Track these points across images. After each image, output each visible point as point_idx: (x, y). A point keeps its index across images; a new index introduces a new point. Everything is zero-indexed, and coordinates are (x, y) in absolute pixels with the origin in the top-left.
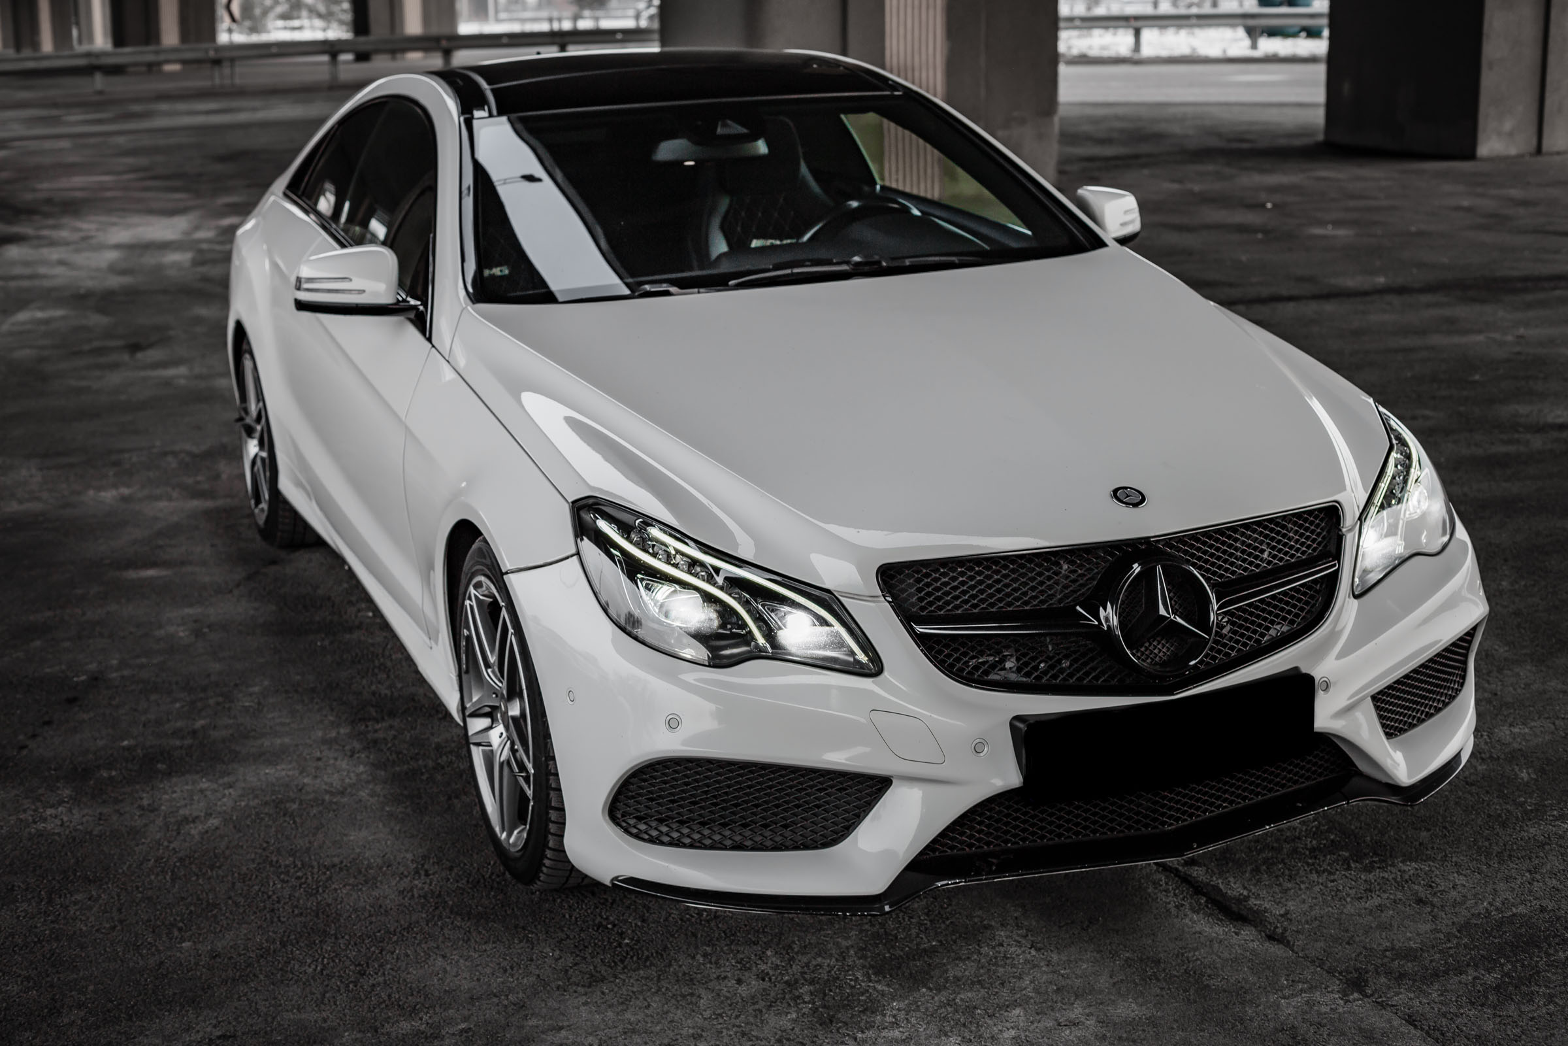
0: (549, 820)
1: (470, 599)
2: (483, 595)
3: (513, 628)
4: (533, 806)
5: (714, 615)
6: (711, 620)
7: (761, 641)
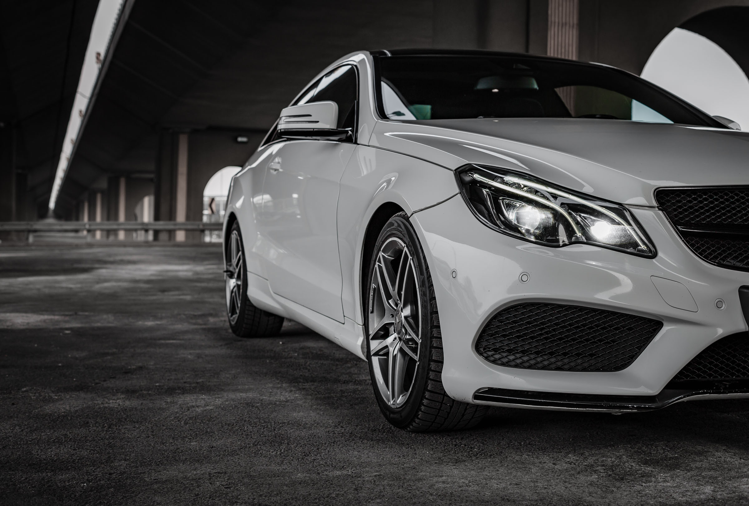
0: (430, 369)
1: (379, 261)
2: (388, 256)
3: (411, 256)
4: (418, 365)
5: (550, 216)
6: (548, 218)
7: (579, 234)
